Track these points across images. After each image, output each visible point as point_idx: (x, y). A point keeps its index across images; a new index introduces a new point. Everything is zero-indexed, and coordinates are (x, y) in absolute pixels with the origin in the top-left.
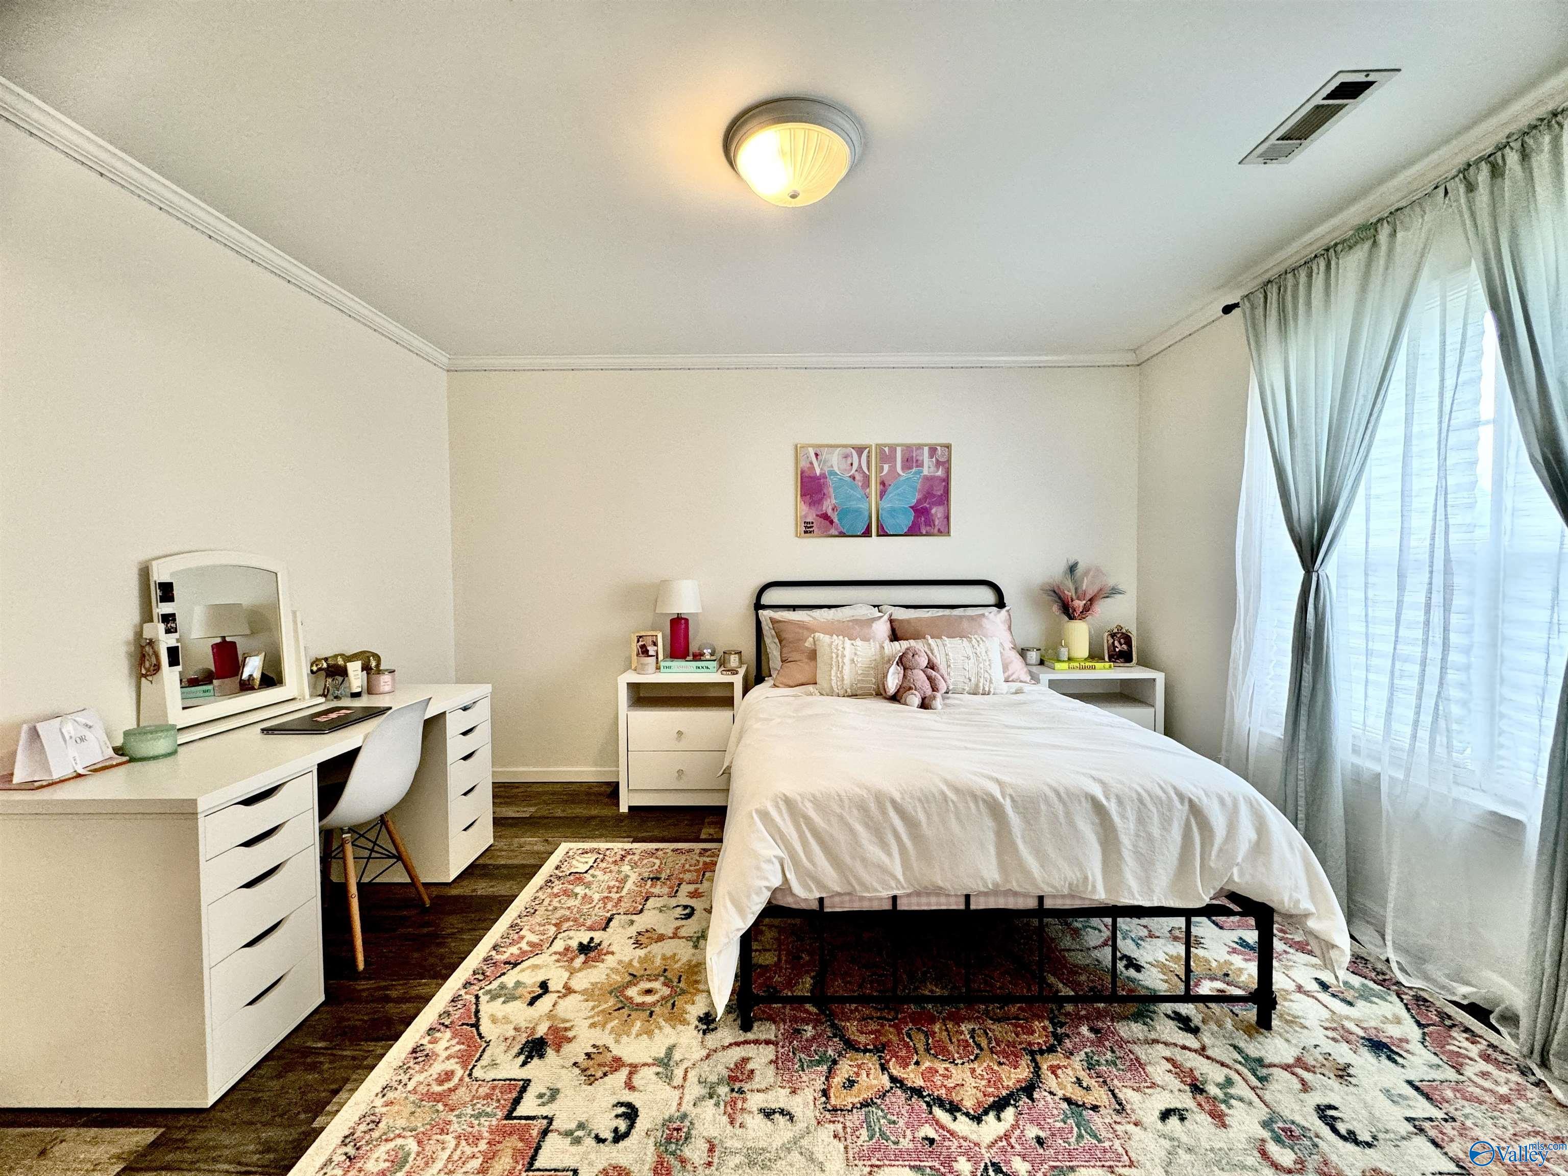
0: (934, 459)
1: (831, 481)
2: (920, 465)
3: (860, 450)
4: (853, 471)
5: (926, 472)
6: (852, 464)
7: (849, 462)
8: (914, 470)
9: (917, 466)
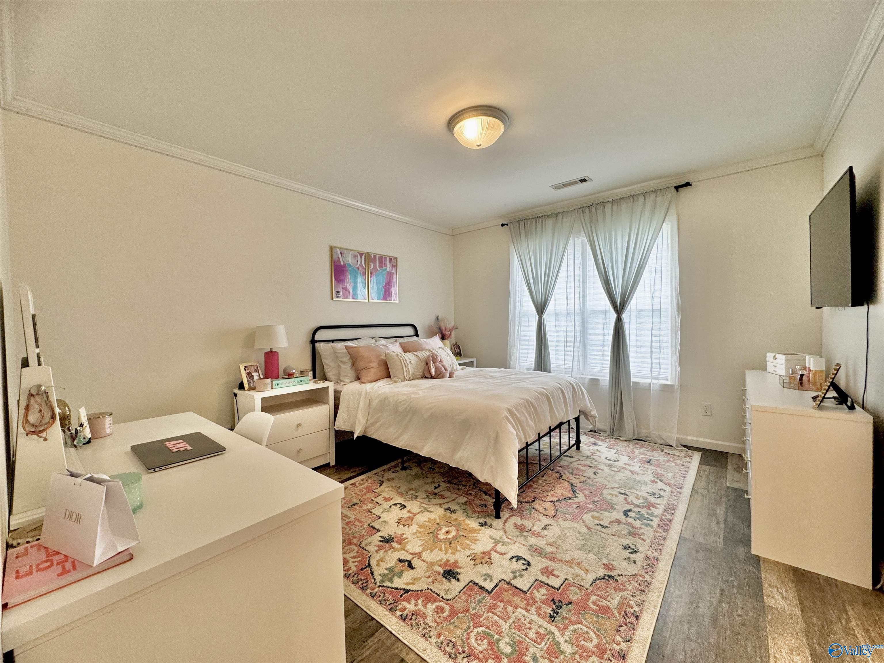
0: (391, 264)
1: (349, 269)
2: (386, 266)
3: (361, 255)
4: (358, 265)
5: (388, 270)
6: (358, 261)
7: (356, 260)
8: (384, 268)
9: (385, 267)
